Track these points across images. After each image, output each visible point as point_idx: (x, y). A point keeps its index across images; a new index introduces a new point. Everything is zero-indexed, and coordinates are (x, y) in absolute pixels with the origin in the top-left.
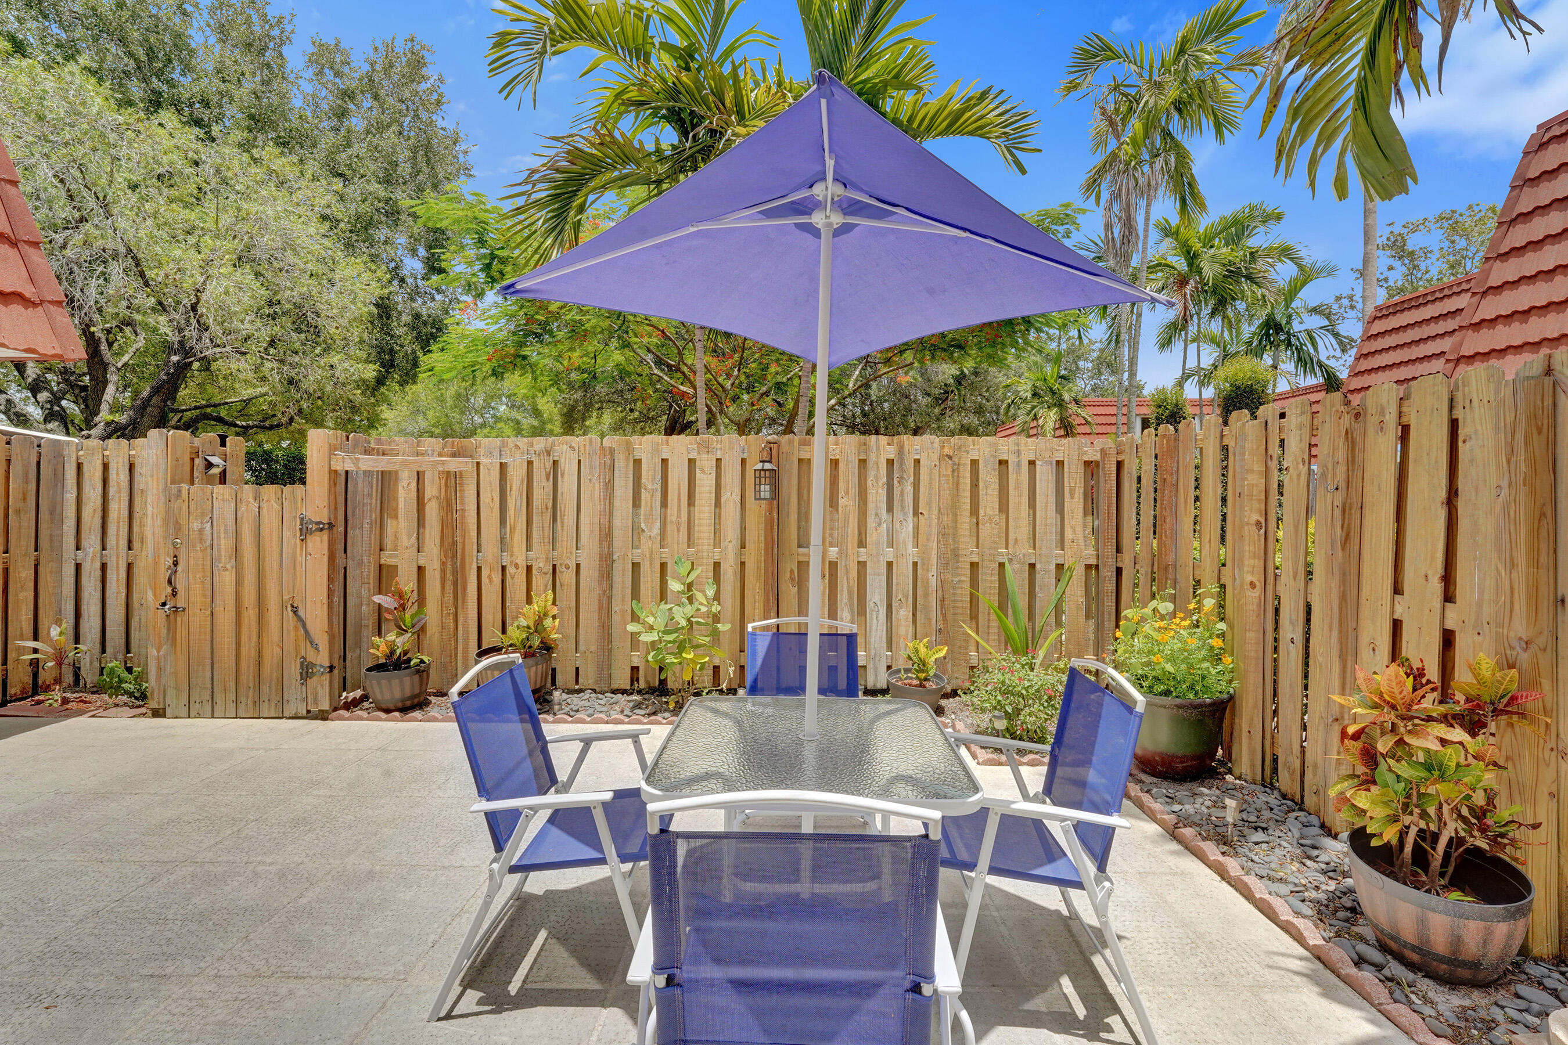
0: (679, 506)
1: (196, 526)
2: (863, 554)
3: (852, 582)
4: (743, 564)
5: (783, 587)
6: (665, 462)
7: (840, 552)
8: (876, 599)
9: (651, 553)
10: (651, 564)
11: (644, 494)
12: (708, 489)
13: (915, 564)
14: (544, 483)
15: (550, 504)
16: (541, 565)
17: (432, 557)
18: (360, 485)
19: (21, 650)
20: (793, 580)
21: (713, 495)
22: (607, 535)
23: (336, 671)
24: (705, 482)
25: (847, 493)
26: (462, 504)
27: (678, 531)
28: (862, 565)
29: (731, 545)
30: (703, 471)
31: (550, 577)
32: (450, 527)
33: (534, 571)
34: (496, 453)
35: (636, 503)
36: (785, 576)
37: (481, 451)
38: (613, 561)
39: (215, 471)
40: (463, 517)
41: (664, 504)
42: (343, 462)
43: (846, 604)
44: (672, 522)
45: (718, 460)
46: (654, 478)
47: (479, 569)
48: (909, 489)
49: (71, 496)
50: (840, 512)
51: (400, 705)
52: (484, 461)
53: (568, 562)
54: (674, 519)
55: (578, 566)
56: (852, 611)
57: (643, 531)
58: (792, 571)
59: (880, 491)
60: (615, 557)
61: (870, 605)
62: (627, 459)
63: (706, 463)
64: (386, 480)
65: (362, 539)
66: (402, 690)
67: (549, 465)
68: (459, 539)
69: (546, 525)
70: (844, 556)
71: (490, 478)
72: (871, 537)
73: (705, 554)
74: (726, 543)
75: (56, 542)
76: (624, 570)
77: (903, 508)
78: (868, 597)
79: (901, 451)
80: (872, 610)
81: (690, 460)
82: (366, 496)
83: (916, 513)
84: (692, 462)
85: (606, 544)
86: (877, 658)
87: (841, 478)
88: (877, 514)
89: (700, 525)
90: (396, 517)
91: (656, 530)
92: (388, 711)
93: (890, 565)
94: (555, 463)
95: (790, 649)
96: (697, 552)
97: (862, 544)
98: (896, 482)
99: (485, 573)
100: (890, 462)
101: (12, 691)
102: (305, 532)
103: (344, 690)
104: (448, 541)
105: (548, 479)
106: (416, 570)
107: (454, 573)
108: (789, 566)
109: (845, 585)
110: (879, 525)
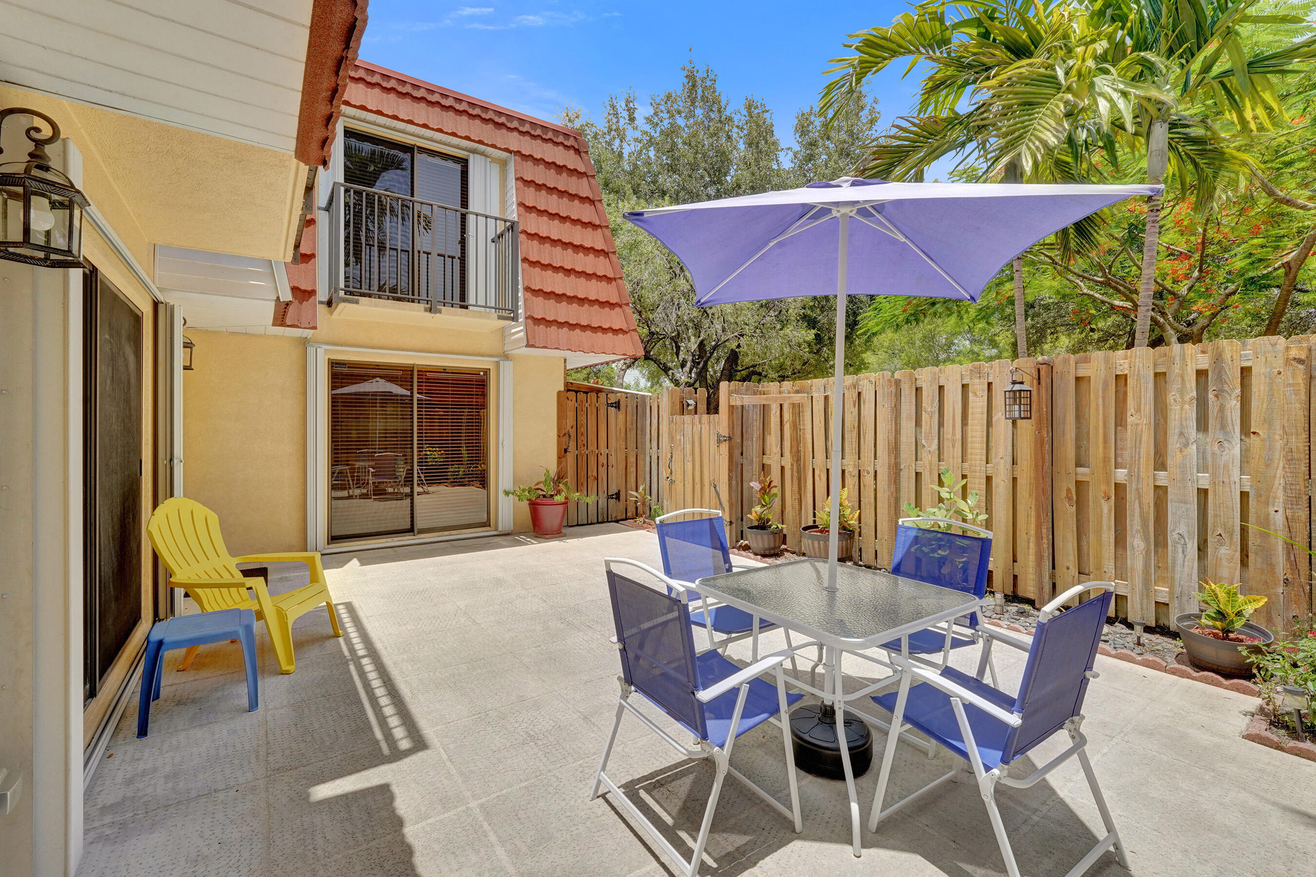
0: (954, 425)
1: (678, 438)
2: (1162, 478)
3: (1145, 507)
4: (1014, 480)
5: (1058, 506)
6: (941, 388)
7: (1130, 475)
8: (1182, 529)
9: (931, 464)
10: (930, 474)
11: (925, 416)
12: (979, 410)
13: (1244, 495)
14: (852, 409)
15: (856, 425)
16: (851, 470)
17: (787, 461)
18: (751, 414)
19: (632, 496)
20: (1070, 499)
21: (985, 416)
22: (895, 448)
23: (734, 525)
24: (978, 403)
25: (1138, 410)
26: (804, 425)
27: (953, 446)
28: (1160, 492)
29: (1002, 461)
30: (975, 395)
31: (857, 478)
32: (797, 440)
33: (847, 474)
34: (822, 389)
35: (918, 423)
36: (1061, 494)
37: (814, 388)
38: (901, 470)
39: (690, 408)
40: (804, 434)
41: (941, 424)
42: (737, 401)
43: (1138, 531)
44: (948, 439)
45: (990, 384)
46: (933, 403)
47: (814, 469)
48: (1234, 405)
49: (648, 422)
50: (1129, 431)
51: (762, 552)
52: (815, 395)
53: (869, 468)
54: (950, 436)
55: (876, 472)
56: (1146, 539)
57: (924, 446)
58: (1069, 490)
59: (1187, 407)
60: (902, 467)
61: (1172, 537)
62: (911, 388)
63: (978, 387)
64: (765, 409)
65: (753, 447)
66: (769, 544)
67: (856, 395)
68: (802, 449)
69: (854, 440)
70: (1134, 479)
71: (819, 406)
72: (1174, 458)
73: (978, 468)
74: (998, 460)
75: (644, 443)
76: (909, 478)
77: (1223, 427)
78: (1170, 527)
79: (1218, 359)
80: (1175, 543)
81: (963, 386)
82: (754, 418)
83: (1246, 430)
84: (965, 387)
85: (893, 456)
86: (1185, 598)
87: (1130, 395)
88: (1181, 434)
89: (972, 442)
90: (770, 434)
91: (935, 446)
92: (756, 554)
93: (1203, 493)
94: (859, 394)
95: (1068, 568)
96: (971, 466)
97: (1160, 464)
98: (1211, 396)
99: (817, 473)
100: (1201, 374)
101: (629, 514)
102: (719, 441)
103: (742, 539)
104: (795, 449)
105: (854, 406)
106: (780, 468)
107: (799, 471)
108: (1064, 486)
109: (1137, 511)
110: (1186, 445)
